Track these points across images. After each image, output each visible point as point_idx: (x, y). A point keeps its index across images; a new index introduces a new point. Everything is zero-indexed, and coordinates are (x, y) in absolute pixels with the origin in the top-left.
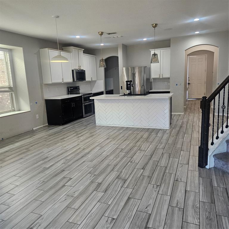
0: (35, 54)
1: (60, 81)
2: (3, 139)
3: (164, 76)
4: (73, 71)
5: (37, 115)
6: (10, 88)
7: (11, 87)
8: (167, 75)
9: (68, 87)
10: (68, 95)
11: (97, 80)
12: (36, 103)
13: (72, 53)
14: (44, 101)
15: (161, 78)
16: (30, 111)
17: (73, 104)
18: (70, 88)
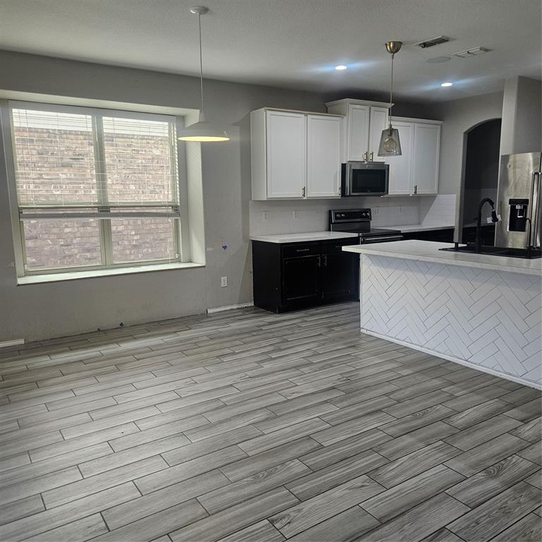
0: (235, 124)
1: (298, 194)
2: (121, 324)
4: (344, 166)
5: (224, 279)
6: (175, 207)
7: (177, 206)
9: (330, 211)
10: (328, 232)
11: (439, 193)
12: (225, 247)
13: (345, 118)
14: (248, 244)
16: (204, 267)
17: (323, 260)
18: (336, 214)
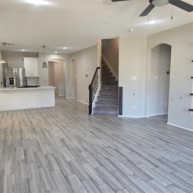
3: (34, 76)
8: (36, 75)
15: (32, 77)
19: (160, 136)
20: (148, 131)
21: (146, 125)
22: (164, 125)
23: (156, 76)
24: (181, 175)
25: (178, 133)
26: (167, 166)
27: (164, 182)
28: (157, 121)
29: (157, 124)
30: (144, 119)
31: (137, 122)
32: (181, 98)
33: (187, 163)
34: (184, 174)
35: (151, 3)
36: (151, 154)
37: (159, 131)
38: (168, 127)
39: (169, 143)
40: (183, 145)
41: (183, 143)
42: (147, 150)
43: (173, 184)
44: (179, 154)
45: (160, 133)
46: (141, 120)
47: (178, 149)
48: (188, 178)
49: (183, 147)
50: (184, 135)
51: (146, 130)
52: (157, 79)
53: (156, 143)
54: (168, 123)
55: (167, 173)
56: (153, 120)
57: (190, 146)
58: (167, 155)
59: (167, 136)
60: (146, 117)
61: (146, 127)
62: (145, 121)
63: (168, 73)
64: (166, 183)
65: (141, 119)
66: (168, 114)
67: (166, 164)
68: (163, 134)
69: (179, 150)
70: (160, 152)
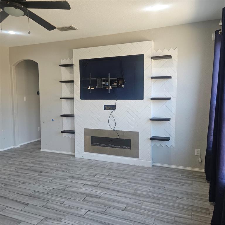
19: (32, 167)
20: (18, 165)
21: (15, 158)
22: (37, 152)
23: (24, 97)
24: (53, 204)
25: (52, 159)
26: (39, 199)
27: (35, 220)
28: (29, 150)
29: (30, 154)
30: (14, 150)
31: (3, 156)
32: (53, 120)
33: (59, 189)
34: (57, 202)
35: (3, 10)
36: (21, 192)
37: (32, 161)
38: (42, 155)
39: (41, 172)
40: (57, 170)
41: (56, 168)
42: (15, 188)
43: (44, 218)
44: (53, 181)
45: (32, 163)
46: (7, 153)
47: (51, 177)
48: (61, 205)
49: (56, 172)
50: (58, 159)
51: (15, 164)
52: (26, 100)
53: (28, 176)
54: (41, 150)
55: (39, 207)
56: (24, 150)
57: (64, 170)
58: (40, 187)
59: (39, 164)
60: (15, 148)
61: (14, 160)
62: (14, 152)
63: (38, 93)
64: (36, 220)
65: (9, 151)
66: (41, 140)
67: (38, 198)
68: (36, 164)
69: (53, 176)
70: (32, 185)
